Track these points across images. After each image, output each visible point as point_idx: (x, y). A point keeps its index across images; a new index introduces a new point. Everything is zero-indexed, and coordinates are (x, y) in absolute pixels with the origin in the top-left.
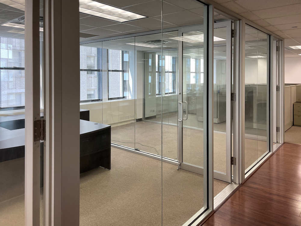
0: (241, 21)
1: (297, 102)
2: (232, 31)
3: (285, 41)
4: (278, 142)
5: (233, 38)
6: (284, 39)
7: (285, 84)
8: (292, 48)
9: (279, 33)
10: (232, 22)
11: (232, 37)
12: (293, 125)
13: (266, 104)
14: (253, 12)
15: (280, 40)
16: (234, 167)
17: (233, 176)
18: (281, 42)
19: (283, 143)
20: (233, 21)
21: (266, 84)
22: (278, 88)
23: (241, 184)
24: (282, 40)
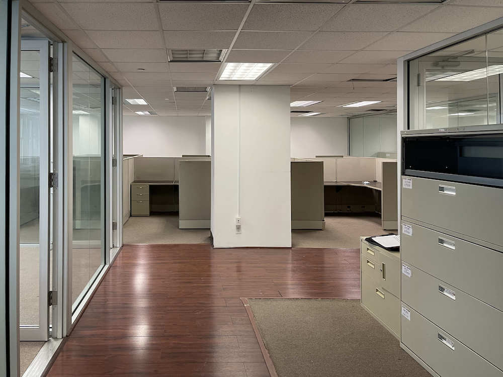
0: (65, 44)
1: (135, 182)
2: (50, 59)
3: (124, 89)
4: (115, 245)
5: (52, 73)
6: (122, 86)
7: (124, 155)
8: (130, 102)
9: (117, 77)
10: (50, 44)
11: (50, 70)
12: (131, 216)
13: (99, 186)
14: (86, 31)
15: (118, 87)
16: (53, 309)
17: (51, 326)
18: (118, 90)
19: (121, 246)
20: (52, 43)
21: (100, 156)
22: (115, 161)
23: (67, 336)
24: (119, 89)
